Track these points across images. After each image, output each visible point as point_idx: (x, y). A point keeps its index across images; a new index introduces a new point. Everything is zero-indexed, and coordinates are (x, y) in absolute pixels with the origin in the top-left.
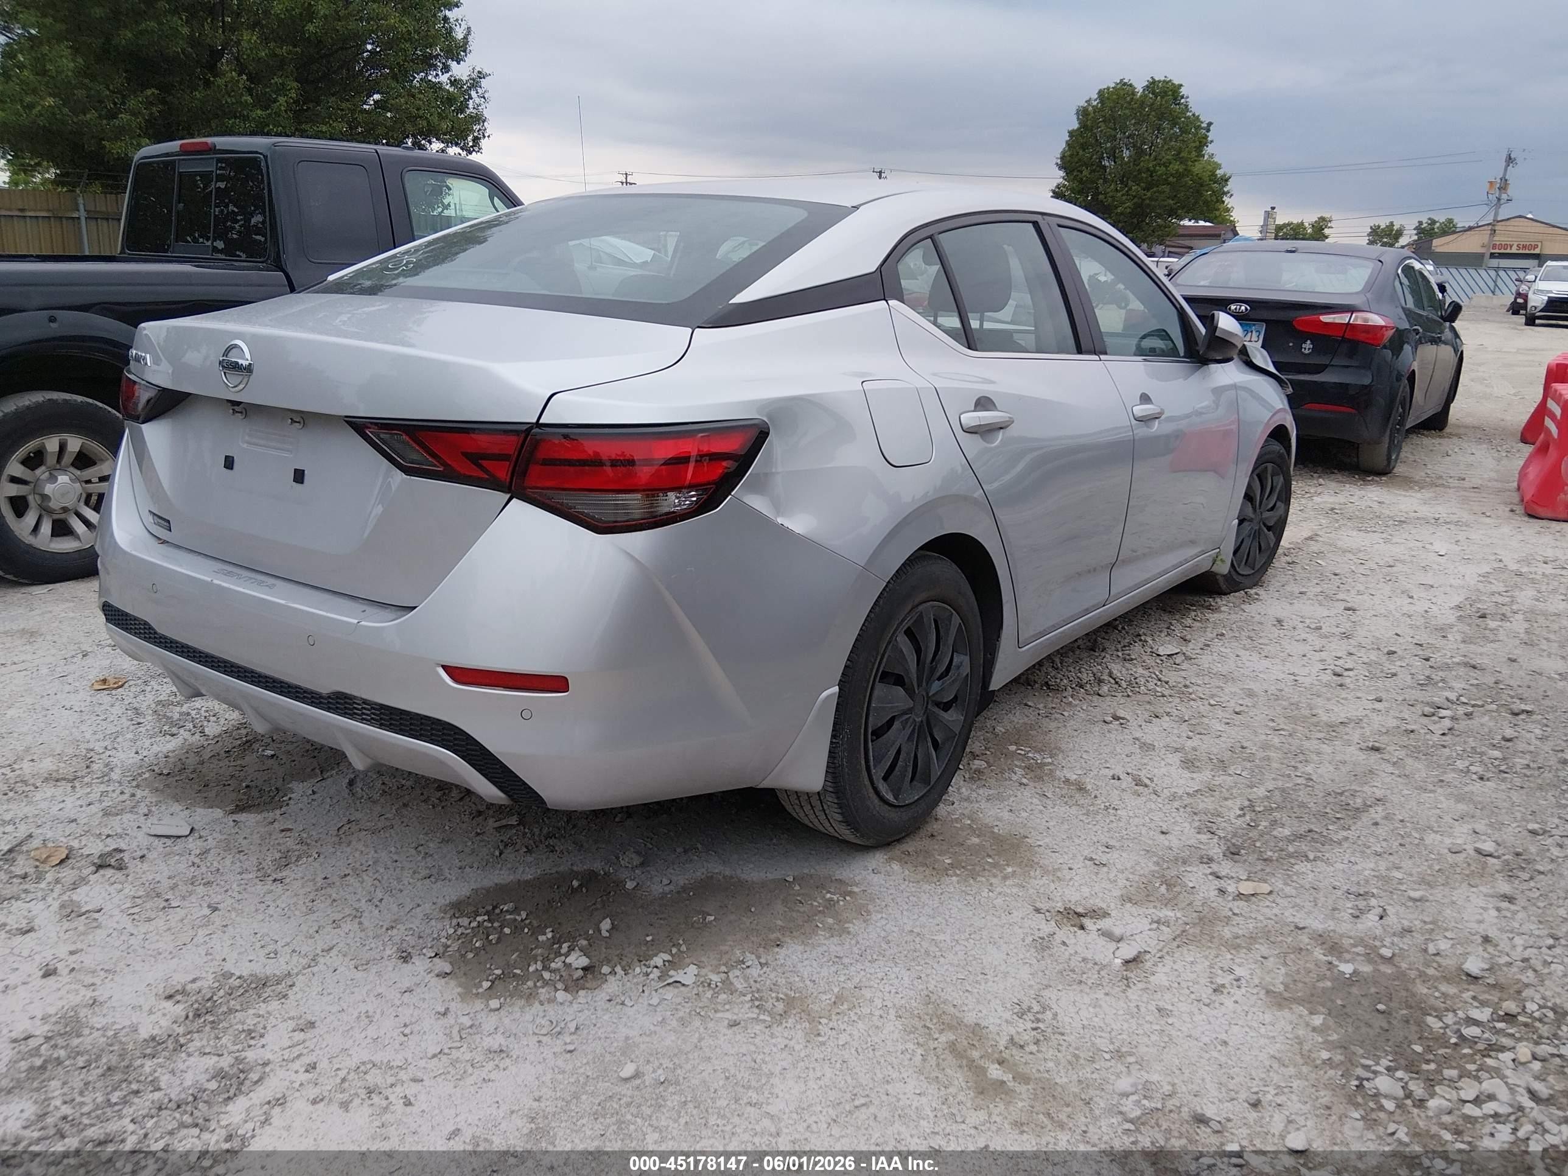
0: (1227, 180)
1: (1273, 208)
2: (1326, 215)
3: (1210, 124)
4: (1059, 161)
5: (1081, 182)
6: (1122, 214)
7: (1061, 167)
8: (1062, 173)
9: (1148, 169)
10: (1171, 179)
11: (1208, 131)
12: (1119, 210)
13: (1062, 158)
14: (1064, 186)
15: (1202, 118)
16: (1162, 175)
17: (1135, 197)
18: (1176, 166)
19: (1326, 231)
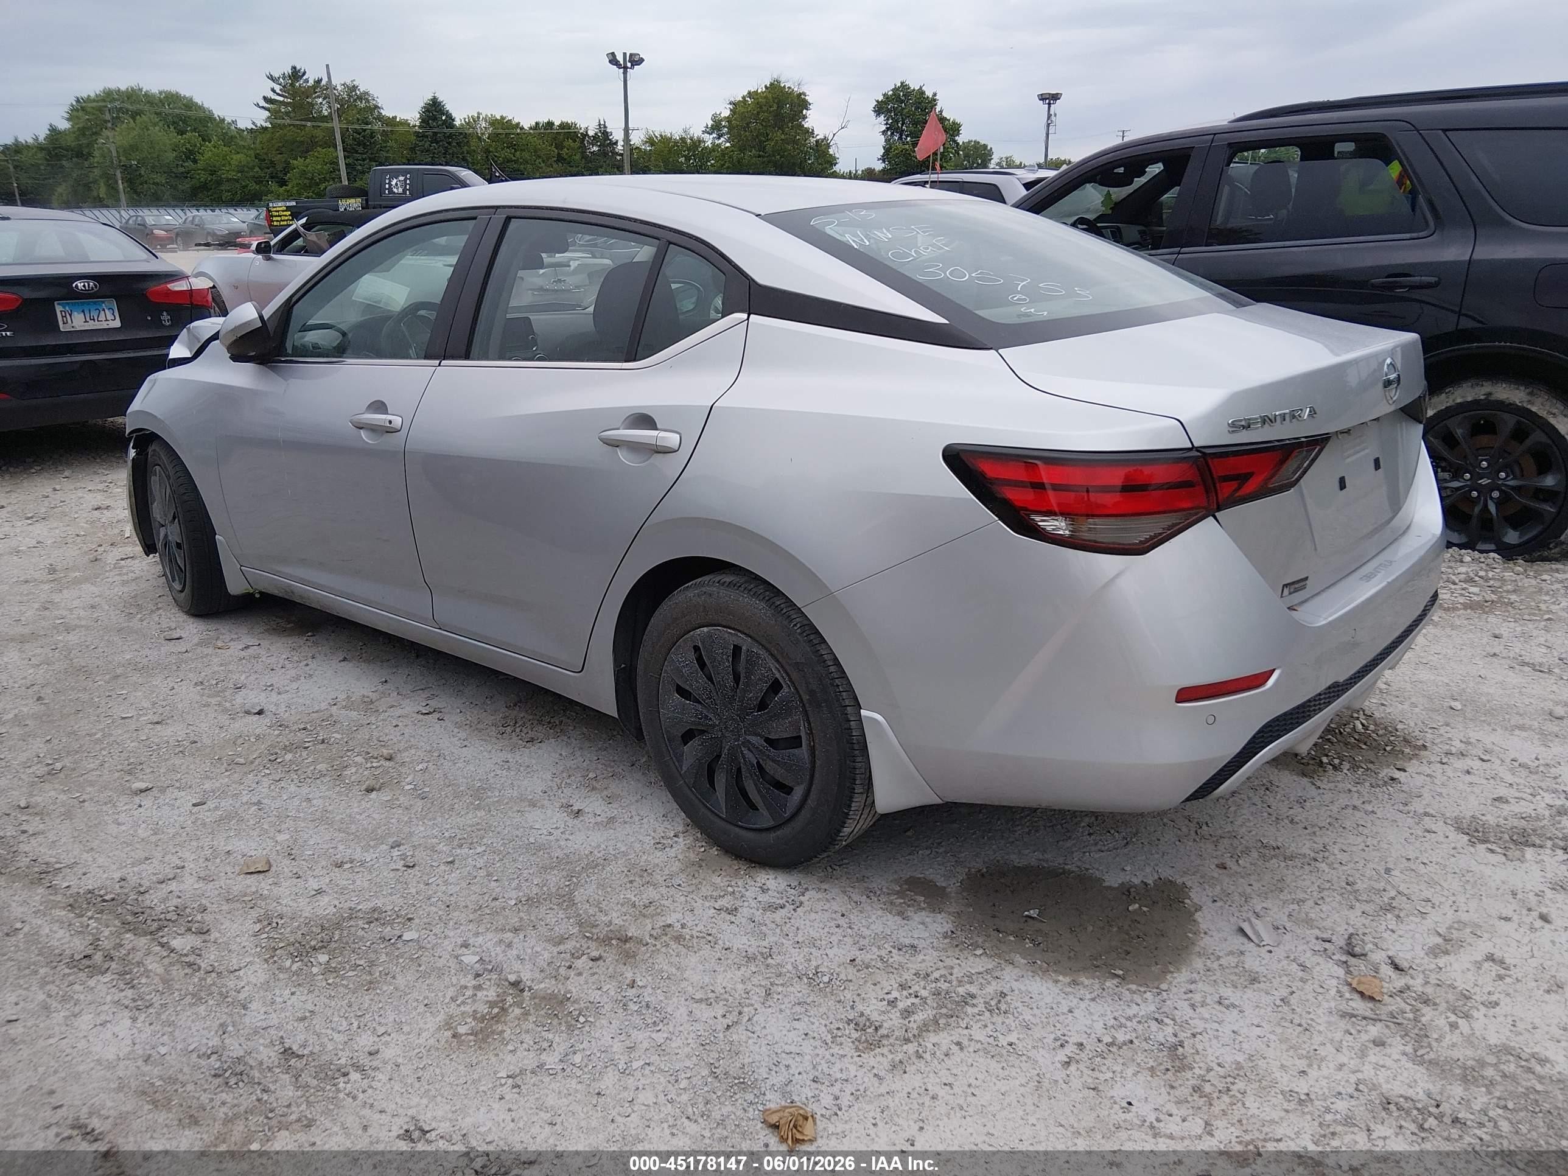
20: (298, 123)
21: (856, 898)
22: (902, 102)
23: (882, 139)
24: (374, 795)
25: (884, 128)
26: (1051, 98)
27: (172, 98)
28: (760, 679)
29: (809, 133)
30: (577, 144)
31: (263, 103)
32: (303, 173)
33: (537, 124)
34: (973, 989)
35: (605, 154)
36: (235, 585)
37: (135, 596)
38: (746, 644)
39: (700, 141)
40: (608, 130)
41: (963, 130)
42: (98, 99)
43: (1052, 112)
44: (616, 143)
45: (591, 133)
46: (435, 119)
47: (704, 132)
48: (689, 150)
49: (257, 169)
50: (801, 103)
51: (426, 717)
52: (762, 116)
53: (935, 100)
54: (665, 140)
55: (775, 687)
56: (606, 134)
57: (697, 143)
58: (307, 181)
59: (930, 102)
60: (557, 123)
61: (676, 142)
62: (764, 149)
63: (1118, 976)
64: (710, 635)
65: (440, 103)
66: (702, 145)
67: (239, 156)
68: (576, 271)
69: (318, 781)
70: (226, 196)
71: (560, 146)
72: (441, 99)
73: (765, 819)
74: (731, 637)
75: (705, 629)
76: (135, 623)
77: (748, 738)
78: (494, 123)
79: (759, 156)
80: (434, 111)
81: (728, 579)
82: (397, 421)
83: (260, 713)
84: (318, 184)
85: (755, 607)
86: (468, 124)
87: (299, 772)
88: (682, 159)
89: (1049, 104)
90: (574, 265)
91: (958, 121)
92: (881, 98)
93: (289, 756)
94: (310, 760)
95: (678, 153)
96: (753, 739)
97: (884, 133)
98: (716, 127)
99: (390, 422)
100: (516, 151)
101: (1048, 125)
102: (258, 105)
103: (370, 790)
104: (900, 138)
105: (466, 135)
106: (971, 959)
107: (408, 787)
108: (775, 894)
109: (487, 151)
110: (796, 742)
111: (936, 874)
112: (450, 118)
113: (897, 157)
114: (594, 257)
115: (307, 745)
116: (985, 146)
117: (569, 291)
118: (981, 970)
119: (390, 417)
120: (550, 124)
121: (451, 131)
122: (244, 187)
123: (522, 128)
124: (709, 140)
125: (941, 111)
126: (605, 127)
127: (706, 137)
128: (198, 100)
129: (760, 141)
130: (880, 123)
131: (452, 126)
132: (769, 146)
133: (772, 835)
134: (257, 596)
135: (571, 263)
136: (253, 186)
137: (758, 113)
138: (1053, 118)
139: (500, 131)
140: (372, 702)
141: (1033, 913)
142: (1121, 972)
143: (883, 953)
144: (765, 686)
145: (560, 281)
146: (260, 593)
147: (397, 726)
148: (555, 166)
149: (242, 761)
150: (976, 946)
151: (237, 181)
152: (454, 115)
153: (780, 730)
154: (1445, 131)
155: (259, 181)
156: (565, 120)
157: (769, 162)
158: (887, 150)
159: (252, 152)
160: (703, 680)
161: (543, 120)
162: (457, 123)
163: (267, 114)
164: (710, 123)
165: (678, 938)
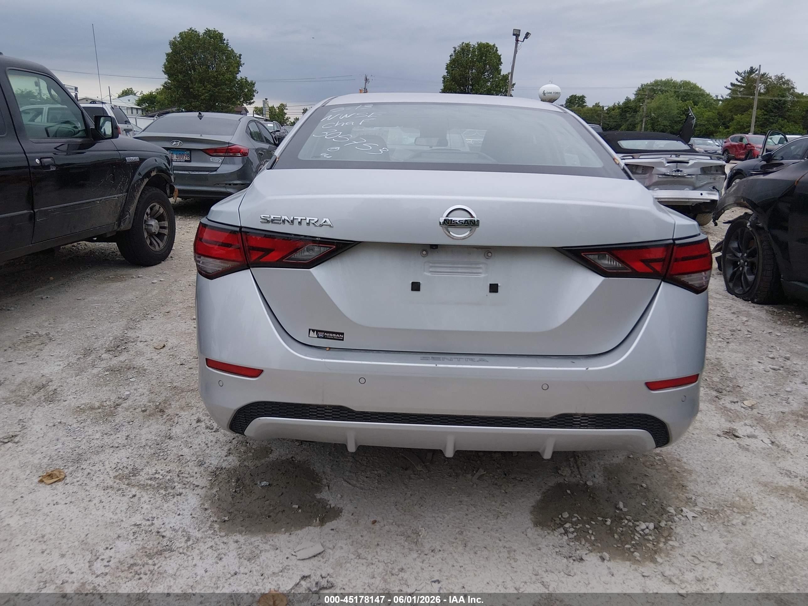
0: (254, 84)
1: (266, 99)
2: (284, 103)
3: (240, 55)
4: (164, 69)
5: (178, 81)
6: (204, 99)
7: (165, 73)
8: (166, 76)
9: (214, 77)
10: (227, 82)
11: (240, 58)
12: (203, 97)
13: (166, 67)
14: (169, 83)
15: (235, 52)
16: (222, 80)
17: (210, 91)
18: (228, 76)
19: (285, 111)
20: (744, 96)
27: (686, 84)
31: (730, 87)
32: (739, 123)
42: (652, 85)
49: (717, 120)
58: (739, 127)
67: (709, 113)
68: (693, 166)
70: (697, 132)
84: (745, 128)
90: (691, 162)
102: (726, 87)
114: (711, 159)
117: (683, 177)
122: (707, 129)
128: (699, 85)
136: (712, 128)
145: (678, 171)
151: (704, 125)
155: (716, 126)
159: (717, 112)
163: (729, 91)
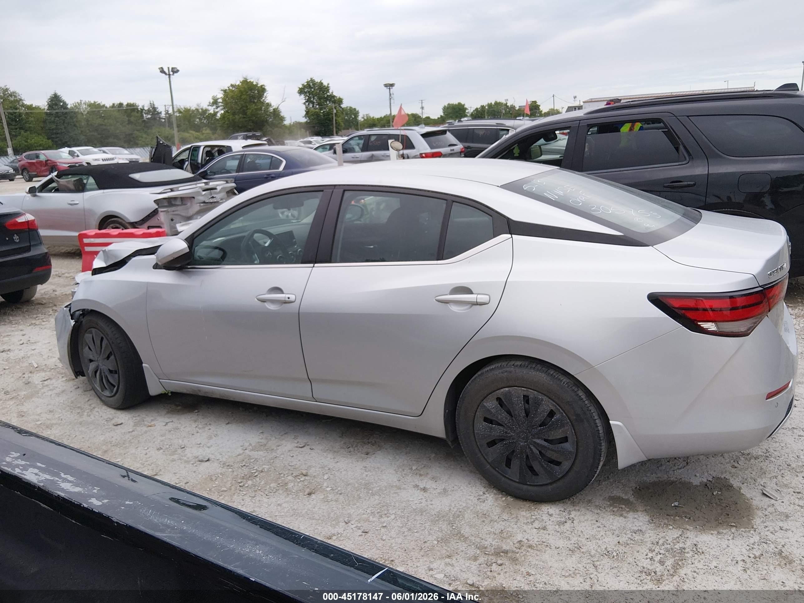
21: (596, 511)
22: (312, 88)
23: (304, 108)
24: (313, 496)
25: (304, 101)
26: (390, 86)
28: (543, 411)
29: (269, 105)
30: (139, 114)
33: (114, 104)
34: (681, 545)
35: (155, 119)
36: (154, 389)
37: (72, 402)
38: (532, 394)
39: (206, 110)
40: (156, 106)
41: (344, 101)
43: (391, 93)
44: (161, 113)
45: (146, 108)
46: (56, 105)
47: (208, 106)
48: (201, 115)
50: (262, 90)
51: (303, 449)
52: (243, 97)
53: (328, 87)
54: (187, 111)
55: (551, 414)
56: (154, 109)
57: (205, 111)
59: (326, 88)
60: (125, 104)
61: (193, 111)
62: (246, 114)
63: (734, 526)
64: (509, 392)
65: (59, 96)
66: (208, 112)
69: (276, 493)
71: (129, 116)
72: (59, 94)
73: (543, 479)
74: (522, 391)
75: (507, 389)
76: (85, 418)
77: (534, 440)
78: (90, 105)
79: (244, 118)
80: (55, 101)
81: (519, 363)
82: (292, 297)
83: (208, 460)
85: (541, 377)
86: (76, 106)
87: (262, 490)
88: (198, 120)
89: (390, 89)
91: (341, 97)
92: (301, 86)
93: (250, 482)
94: (263, 483)
95: (195, 116)
96: (538, 441)
97: (304, 103)
98: (215, 102)
99: (289, 298)
100: (104, 119)
101: (390, 99)
103: (310, 494)
104: (313, 106)
105: (75, 113)
106: (669, 531)
107: (328, 489)
108: (557, 516)
109: (87, 121)
110: (565, 440)
111: (617, 493)
112: (65, 103)
113: (312, 115)
115: (256, 474)
116: (355, 109)
118: (678, 535)
119: (288, 296)
120: (121, 105)
121: (65, 111)
123: (106, 107)
124: (211, 110)
125: (332, 93)
126: (154, 105)
127: (210, 108)
129: (244, 110)
130: (302, 99)
131: (67, 108)
132: (249, 112)
133: (550, 487)
134: (170, 394)
135: (218, 187)
137: (241, 96)
138: (392, 95)
139: (94, 110)
140: (265, 445)
141: (676, 504)
142: (734, 524)
143: (630, 536)
144: (546, 414)
146: (172, 393)
147: (293, 456)
148: (127, 126)
149: (225, 489)
150: (667, 525)
152: (67, 102)
153: (558, 434)
154: (688, 116)
156: (129, 102)
157: (250, 120)
158: (307, 113)
160: (505, 414)
161: (117, 102)
162: (69, 106)
164: (212, 101)
165: (530, 546)
